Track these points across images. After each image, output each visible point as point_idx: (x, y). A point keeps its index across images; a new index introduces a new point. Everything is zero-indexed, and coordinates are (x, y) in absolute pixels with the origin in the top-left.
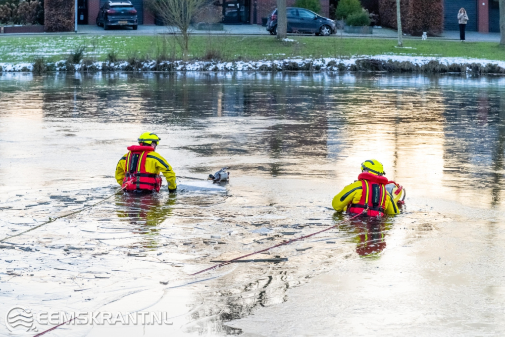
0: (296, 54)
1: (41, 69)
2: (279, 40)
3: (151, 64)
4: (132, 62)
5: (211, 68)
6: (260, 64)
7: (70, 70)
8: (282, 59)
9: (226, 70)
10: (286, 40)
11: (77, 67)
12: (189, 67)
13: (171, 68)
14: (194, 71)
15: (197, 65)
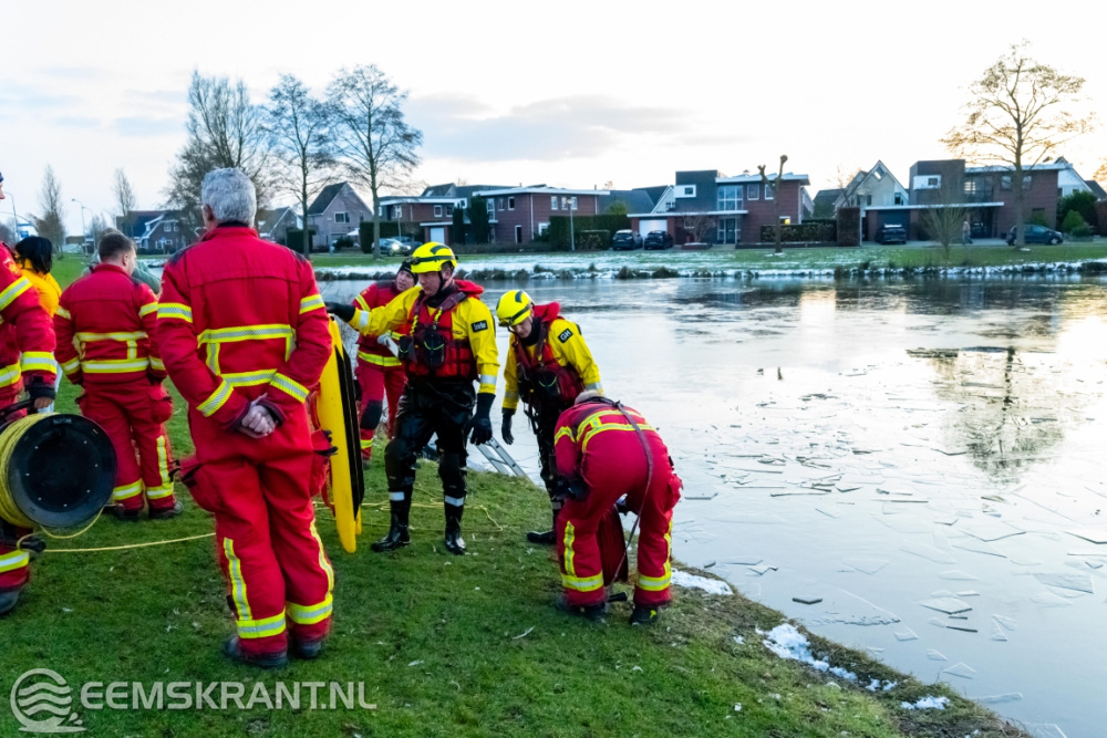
0: (1032, 260)
1: (840, 274)
2: (1017, 250)
3: (921, 269)
4: (907, 268)
5: (966, 272)
6: (1004, 268)
7: (861, 275)
8: (1020, 263)
9: (977, 273)
10: (1024, 249)
11: (866, 272)
12: (950, 271)
13: (936, 273)
14: (953, 272)
15: (955, 270)
